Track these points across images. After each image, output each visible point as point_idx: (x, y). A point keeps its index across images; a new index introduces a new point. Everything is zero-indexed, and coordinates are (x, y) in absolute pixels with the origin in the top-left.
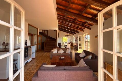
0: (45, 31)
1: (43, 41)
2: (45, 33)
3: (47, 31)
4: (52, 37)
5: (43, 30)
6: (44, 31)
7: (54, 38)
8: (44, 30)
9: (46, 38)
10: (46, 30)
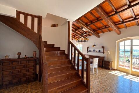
10: (33, 17)
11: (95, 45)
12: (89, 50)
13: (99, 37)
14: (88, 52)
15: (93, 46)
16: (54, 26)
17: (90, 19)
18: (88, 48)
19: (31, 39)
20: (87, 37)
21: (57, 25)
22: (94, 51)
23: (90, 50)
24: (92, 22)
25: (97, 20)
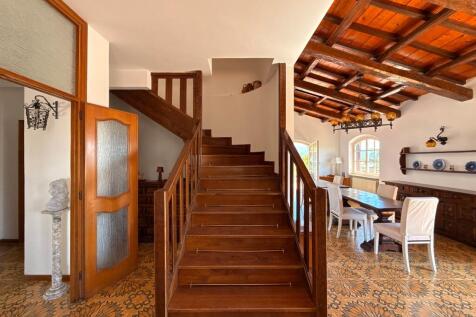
0: (176, 83)
1: (161, 170)
2: (176, 102)
3: (190, 83)
4: (229, 140)
5: (155, 77)
6: (162, 83)
7: (262, 154)
8: (169, 77)
9: (185, 139)
10: (183, 77)
11: (443, 140)
12: (410, 161)
13: (466, 95)
14: (404, 172)
15: (431, 141)
16: (249, 88)
17: (383, 29)
18: (406, 152)
19: (178, 134)
20: (402, 104)
21: (259, 83)
22: (439, 167)
23: (416, 165)
24: (398, 37)
25: (423, 22)
